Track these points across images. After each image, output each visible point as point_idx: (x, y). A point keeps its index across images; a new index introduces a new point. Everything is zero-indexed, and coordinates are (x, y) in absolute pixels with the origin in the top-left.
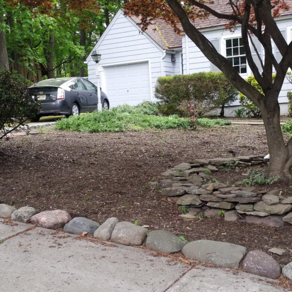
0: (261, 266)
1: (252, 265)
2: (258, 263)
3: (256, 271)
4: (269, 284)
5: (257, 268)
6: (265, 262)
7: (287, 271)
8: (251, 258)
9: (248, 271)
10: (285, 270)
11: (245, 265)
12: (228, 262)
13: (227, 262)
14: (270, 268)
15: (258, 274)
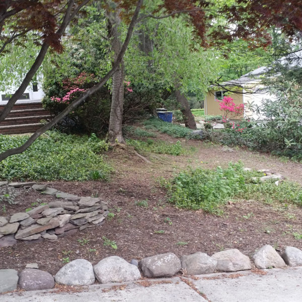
0: (40, 280)
1: (31, 282)
2: (37, 279)
3: (36, 286)
4: (53, 293)
5: (37, 284)
6: (42, 275)
7: (61, 278)
8: (28, 276)
9: (29, 289)
10: (59, 278)
11: (24, 284)
12: (7, 287)
13: (5, 288)
14: (48, 280)
15: (39, 289)
